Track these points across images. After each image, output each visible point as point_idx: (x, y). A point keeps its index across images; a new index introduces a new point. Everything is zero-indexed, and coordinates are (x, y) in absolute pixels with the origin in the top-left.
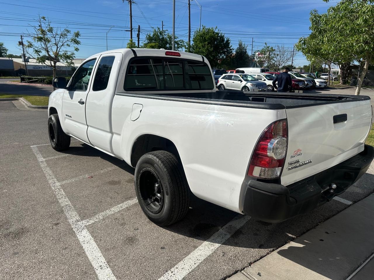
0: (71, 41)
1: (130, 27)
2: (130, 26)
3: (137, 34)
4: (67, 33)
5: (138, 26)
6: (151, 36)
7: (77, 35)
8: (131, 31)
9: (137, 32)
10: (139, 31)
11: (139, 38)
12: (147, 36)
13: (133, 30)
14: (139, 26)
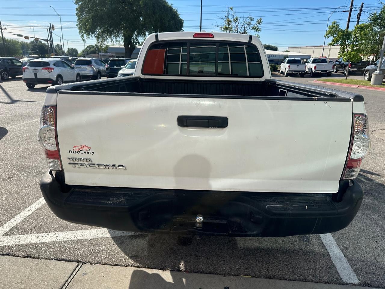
0: (251, 29)
1: (350, 7)
2: (350, 5)
3: (358, 14)
4: (251, 21)
5: (361, 4)
6: (377, 14)
7: (260, 22)
8: (351, 11)
9: (358, 12)
10: (361, 10)
11: (359, 19)
12: (371, 15)
13: (352, 10)
14: (363, 4)
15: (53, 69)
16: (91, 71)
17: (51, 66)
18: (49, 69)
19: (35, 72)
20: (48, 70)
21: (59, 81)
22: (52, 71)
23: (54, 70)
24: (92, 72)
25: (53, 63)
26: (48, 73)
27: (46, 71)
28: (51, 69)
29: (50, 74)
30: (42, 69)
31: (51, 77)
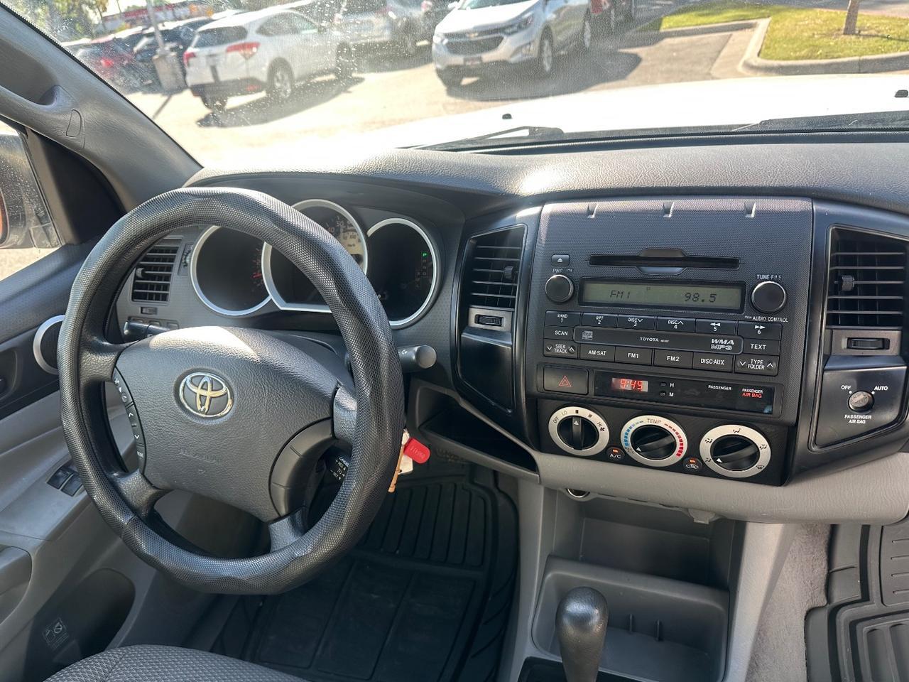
15: (257, 45)
16: (385, 28)
17: (252, 37)
18: (243, 47)
19: (212, 64)
20: (242, 51)
21: (278, 80)
22: (254, 54)
23: (260, 47)
24: (387, 33)
25: (256, 27)
26: (243, 60)
27: (237, 55)
28: (250, 46)
29: (252, 62)
30: (228, 51)
31: (253, 74)
